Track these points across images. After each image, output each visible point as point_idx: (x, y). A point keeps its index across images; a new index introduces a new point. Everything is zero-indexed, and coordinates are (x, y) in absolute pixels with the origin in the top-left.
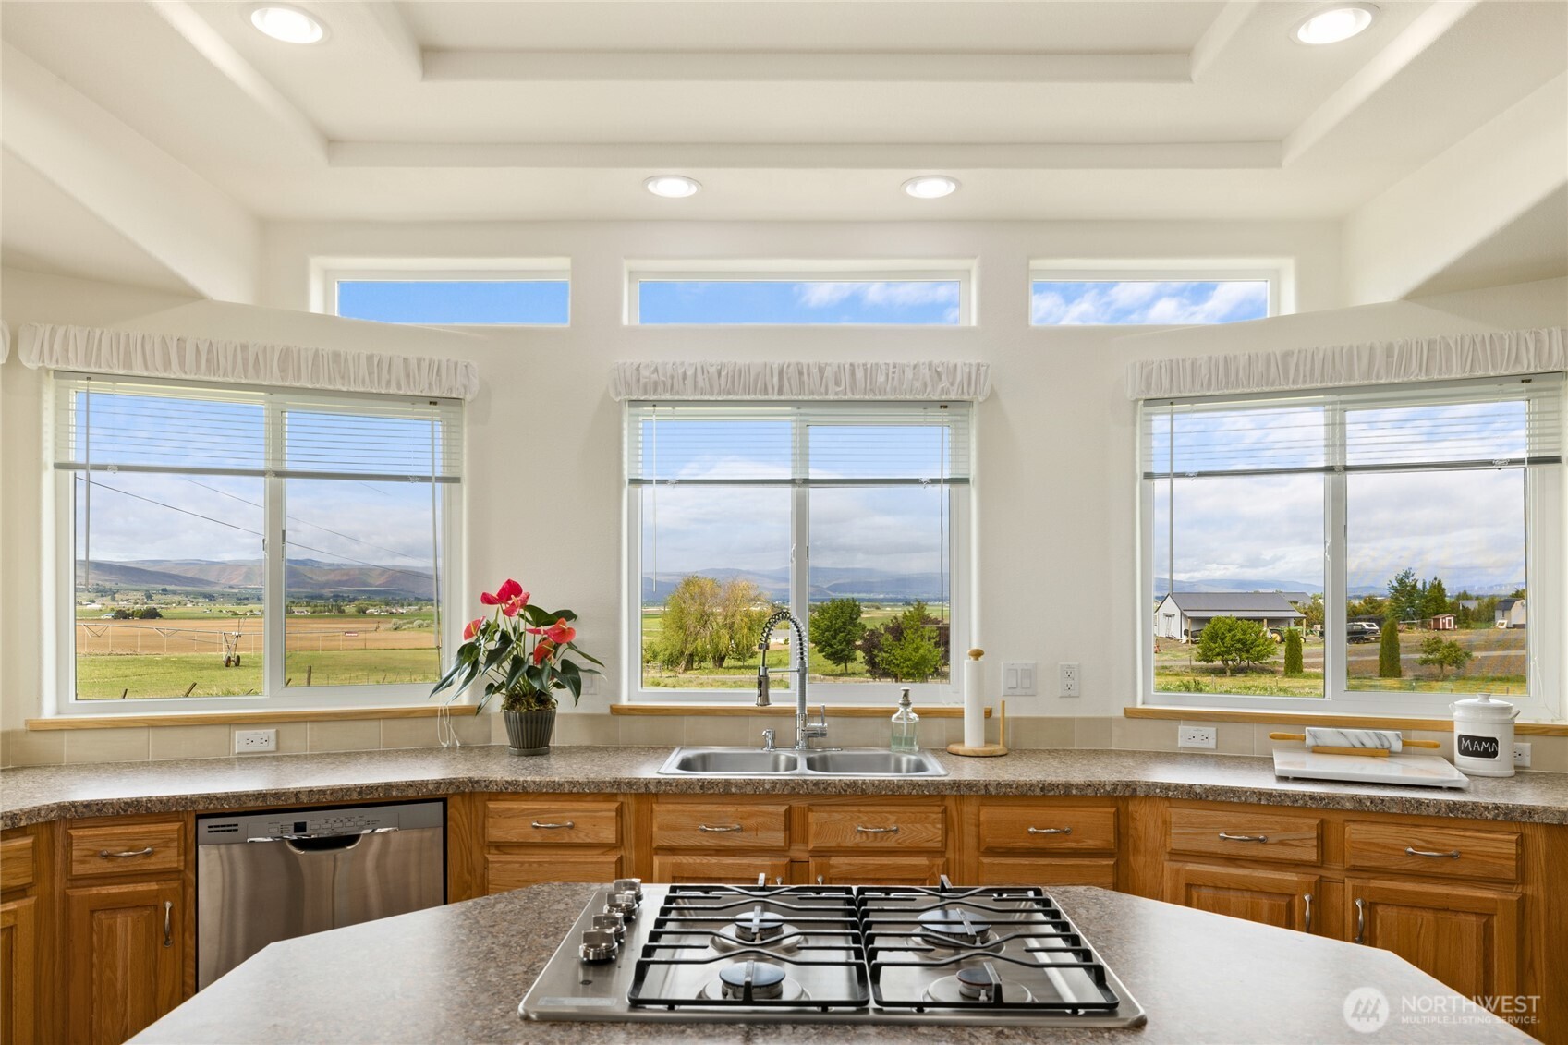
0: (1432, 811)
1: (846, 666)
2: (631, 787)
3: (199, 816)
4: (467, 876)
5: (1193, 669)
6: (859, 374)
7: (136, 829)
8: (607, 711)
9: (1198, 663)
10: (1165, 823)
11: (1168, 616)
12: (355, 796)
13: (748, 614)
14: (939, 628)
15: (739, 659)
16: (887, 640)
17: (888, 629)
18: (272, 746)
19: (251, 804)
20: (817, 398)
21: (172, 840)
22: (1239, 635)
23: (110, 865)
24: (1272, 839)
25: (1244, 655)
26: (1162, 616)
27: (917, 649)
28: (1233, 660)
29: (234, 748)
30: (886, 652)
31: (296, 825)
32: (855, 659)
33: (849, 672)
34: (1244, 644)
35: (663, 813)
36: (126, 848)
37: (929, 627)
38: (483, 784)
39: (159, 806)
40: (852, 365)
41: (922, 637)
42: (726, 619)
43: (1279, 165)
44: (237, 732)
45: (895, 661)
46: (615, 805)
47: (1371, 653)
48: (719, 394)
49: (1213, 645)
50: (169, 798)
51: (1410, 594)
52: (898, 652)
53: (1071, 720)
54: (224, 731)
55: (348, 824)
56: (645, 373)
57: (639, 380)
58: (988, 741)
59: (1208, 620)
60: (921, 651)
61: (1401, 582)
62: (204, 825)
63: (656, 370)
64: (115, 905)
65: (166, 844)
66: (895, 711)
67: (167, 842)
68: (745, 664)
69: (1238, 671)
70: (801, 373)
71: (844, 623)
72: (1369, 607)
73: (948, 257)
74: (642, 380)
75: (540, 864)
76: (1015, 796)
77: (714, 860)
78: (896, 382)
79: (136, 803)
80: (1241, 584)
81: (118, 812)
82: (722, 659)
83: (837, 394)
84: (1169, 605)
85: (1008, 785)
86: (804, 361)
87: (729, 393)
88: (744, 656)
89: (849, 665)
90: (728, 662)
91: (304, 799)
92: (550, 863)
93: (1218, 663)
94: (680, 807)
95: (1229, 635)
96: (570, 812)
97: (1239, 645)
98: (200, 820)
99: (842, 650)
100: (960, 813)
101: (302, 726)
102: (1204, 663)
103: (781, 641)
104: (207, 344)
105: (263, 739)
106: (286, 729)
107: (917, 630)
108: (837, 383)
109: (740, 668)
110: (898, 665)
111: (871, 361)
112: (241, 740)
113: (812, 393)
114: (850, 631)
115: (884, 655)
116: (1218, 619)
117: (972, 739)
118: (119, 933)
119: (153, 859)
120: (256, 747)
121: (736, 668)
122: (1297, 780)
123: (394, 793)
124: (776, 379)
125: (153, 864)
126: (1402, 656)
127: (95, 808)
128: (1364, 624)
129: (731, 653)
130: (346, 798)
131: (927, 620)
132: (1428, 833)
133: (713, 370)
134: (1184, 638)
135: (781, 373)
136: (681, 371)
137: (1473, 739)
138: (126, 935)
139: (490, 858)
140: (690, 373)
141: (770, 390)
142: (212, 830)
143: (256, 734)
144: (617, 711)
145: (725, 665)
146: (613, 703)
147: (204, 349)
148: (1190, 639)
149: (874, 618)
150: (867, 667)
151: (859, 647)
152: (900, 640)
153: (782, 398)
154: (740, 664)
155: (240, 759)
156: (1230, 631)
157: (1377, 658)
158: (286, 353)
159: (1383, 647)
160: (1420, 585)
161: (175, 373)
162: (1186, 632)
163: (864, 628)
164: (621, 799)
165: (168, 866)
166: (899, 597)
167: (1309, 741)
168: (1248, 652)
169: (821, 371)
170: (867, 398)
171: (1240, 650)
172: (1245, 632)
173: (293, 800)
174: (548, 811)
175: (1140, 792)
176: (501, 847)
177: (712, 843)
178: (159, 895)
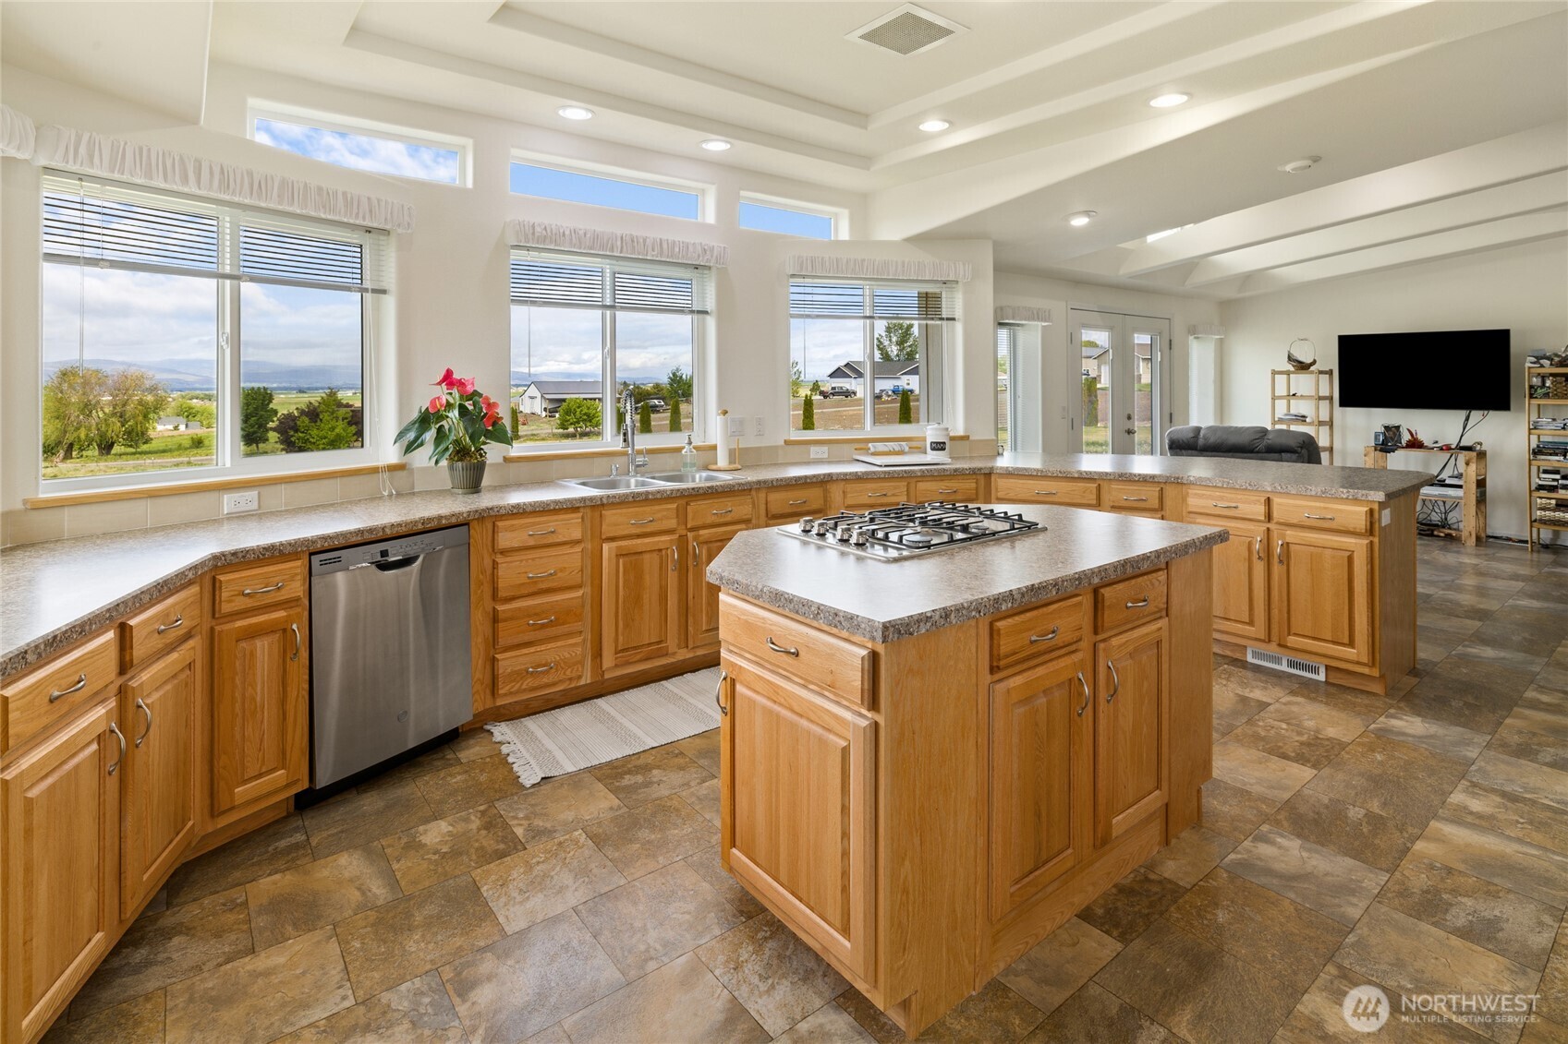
0: (948, 473)
1: (257, 447)
2: (592, 501)
3: (311, 554)
4: (481, 576)
5: (554, 435)
6: (665, 246)
7: (271, 568)
8: (501, 460)
9: (556, 431)
10: (844, 492)
11: (532, 398)
12: (420, 526)
13: (141, 402)
14: (352, 411)
15: (131, 446)
16: (303, 422)
17: (302, 412)
18: (255, 506)
19: (354, 540)
20: (640, 257)
21: (296, 574)
22: (585, 411)
23: (251, 601)
24: (889, 494)
25: (588, 424)
26: (527, 398)
27: (333, 429)
28: (580, 427)
29: (223, 509)
30: (303, 432)
31: (381, 552)
32: (267, 440)
33: (261, 451)
34: (588, 416)
35: (610, 516)
36: (263, 586)
37: (342, 411)
38: (496, 510)
39: (289, 548)
40: (661, 240)
41: (337, 418)
42: (114, 408)
43: (868, 169)
44: (225, 496)
45: (311, 439)
46: (580, 515)
47: (663, 419)
48: (584, 249)
49: (568, 418)
50: (296, 541)
51: (679, 382)
52: (314, 432)
53: (759, 448)
54: (213, 496)
55: (415, 548)
56: (538, 229)
57: (533, 234)
58: (730, 463)
59: (564, 400)
60: (337, 431)
61: (674, 374)
62: (316, 559)
63: (545, 229)
64: (252, 634)
65: (292, 578)
66: (684, 448)
67: (293, 577)
68: (138, 450)
69: (584, 435)
70: (633, 241)
71: (256, 409)
72: (656, 391)
73: (697, 181)
74: (537, 234)
75: (533, 559)
76: (784, 485)
77: (639, 541)
78: (684, 253)
79: (271, 548)
80: (569, 375)
81: (258, 556)
82: (110, 446)
83: (653, 256)
84: (533, 391)
85: (781, 480)
86: (634, 234)
87: (591, 249)
88: (137, 441)
89: (261, 445)
90: (116, 449)
91: (388, 531)
92: (540, 558)
93: (571, 430)
94: (619, 511)
95: (578, 410)
96: (552, 523)
97: (585, 417)
98: (312, 557)
99: (255, 432)
100: (758, 497)
101: (278, 487)
102: (561, 431)
103: (171, 427)
104: (219, 167)
105: (248, 499)
106: (267, 491)
107: (332, 413)
108: (653, 250)
109: (134, 454)
110: (314, 443)
111: (671, 238)
112: (229, 502)
113: (639, 254)
114: (261, 416)
115: (301, 435)
116: (571, 399)
117: (722, 461)
118: (258, 655)
119: (283, 592)
120: (243, 507)
121: (127, 454)
122: (886, 466)
123: (444, 522)
124: (619, 243)
125: (284, 595)
126: (682, 421)
127: (240, 555)
128: (656, 401)
129: (121, 440)
130: (415, 528)
131: (340, 405)
132: (947, 483)
133: (581, 232)
134: (544, 414)
135: (622, 238)
136: (561, 231)
137: (937, 443)
138: (264, 656)
139: (498, 560)
140: (567, 233)
141: (615, 249)
142: (323, 563)
143: (243, 496)
144: (506, 459)
145: (113, 451)
146: (505, 454)
147: (217, 170)
148: (548, 414)
149: (285, 404)
150: (282, 446)
151: (274, 429)
152: (316, 422)
153: (622, 255)
154: (132, 450)
155: (228, 519)
156: (579, 407)
157: (668, 422)
158: (283, 182)
159: (672, 415)
160: (684, 377)
161: (194, 190)
162: (545, 409)
163: (275, 412)
164: (582, 510)
165: (293, 595)
166: (292, 386)
167: (872, 450)
168: (590, 421)
169: (645, 241)
170: (668, 260)
171: (585, 420)
172: (589, 408)
173: (381, 533)
174: (539, 523)
175: (834, 478)
176: (504, 552)
177: (638, 531)
178: (289, 620)
